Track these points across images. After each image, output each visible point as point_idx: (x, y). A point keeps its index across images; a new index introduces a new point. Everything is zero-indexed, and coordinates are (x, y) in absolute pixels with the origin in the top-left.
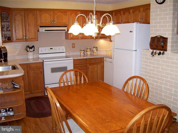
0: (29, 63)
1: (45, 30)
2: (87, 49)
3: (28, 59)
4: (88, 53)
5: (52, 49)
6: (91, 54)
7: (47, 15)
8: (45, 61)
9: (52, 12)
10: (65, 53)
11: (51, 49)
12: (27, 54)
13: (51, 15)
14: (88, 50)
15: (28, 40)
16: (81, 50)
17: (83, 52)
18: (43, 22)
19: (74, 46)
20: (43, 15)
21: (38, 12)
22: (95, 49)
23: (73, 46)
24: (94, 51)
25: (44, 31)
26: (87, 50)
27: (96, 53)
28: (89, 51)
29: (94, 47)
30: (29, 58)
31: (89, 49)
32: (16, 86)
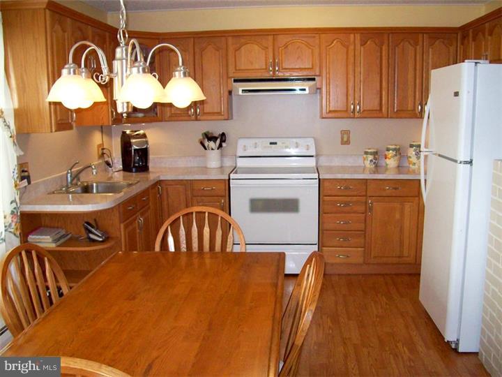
0: (190, 180)
1: (243, 90)
2: (388, 150)
3: (206, 168)
4: (388, 161)
5: (276, 143)
6: (398, 167)
7: (256, 47)
8: (232, 176)
9: (271, 38)
10: (314, 159)
11: (273, 146)
12: (204, 156)
13: (267, 48)
14: (391, 153)
15: (202, 118)
16: (366, 153)
17: (371, 157)
18: (243, 68)
19: (345, 139)
20: (242, 48)
21: (230, 40)
22: (412, 152)
23: (342, 139)
24: (410, 157)
25: (240, 93)
26: (387, 153)
27: (415, 164)
28: (393, 157)
29: (411, 146)
30: (209, 166)
31: (393, 150)
32: (92, 236)
